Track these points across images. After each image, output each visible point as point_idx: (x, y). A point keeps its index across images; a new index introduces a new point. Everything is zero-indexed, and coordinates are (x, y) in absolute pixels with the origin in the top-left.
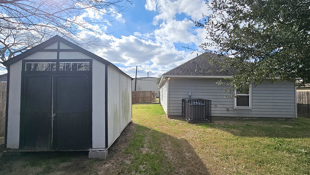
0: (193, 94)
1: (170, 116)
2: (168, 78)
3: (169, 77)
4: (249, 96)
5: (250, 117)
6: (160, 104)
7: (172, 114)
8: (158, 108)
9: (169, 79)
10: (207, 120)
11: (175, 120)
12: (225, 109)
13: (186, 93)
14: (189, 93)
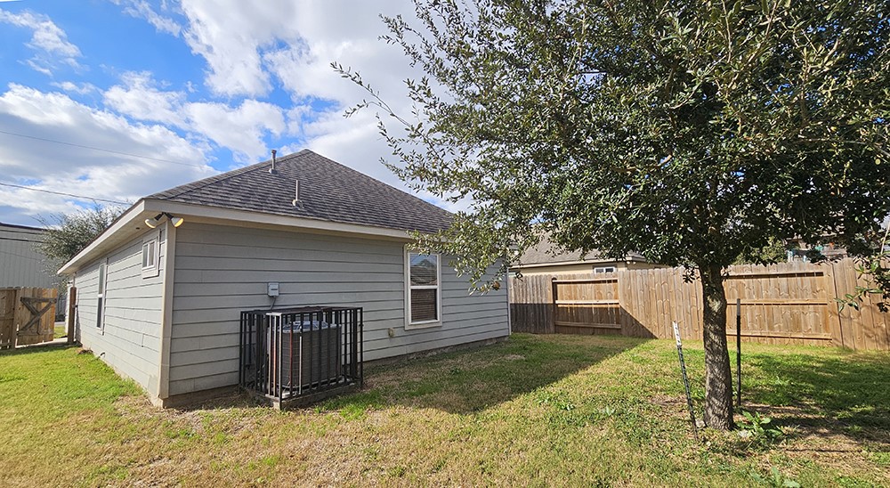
0: (286, 288)
1: (180, 399)
2: (170, 216)
3: (179, 216)
4: (436, 290)
5: (439, 349)
6: (74, 351)
7: (188, 387)
8: (76, 371)
9: (178, 223)
10: (349, 383)
11: (214, 412)
12: (384, 334)
13: (260, 289)
14: (271, 287)
